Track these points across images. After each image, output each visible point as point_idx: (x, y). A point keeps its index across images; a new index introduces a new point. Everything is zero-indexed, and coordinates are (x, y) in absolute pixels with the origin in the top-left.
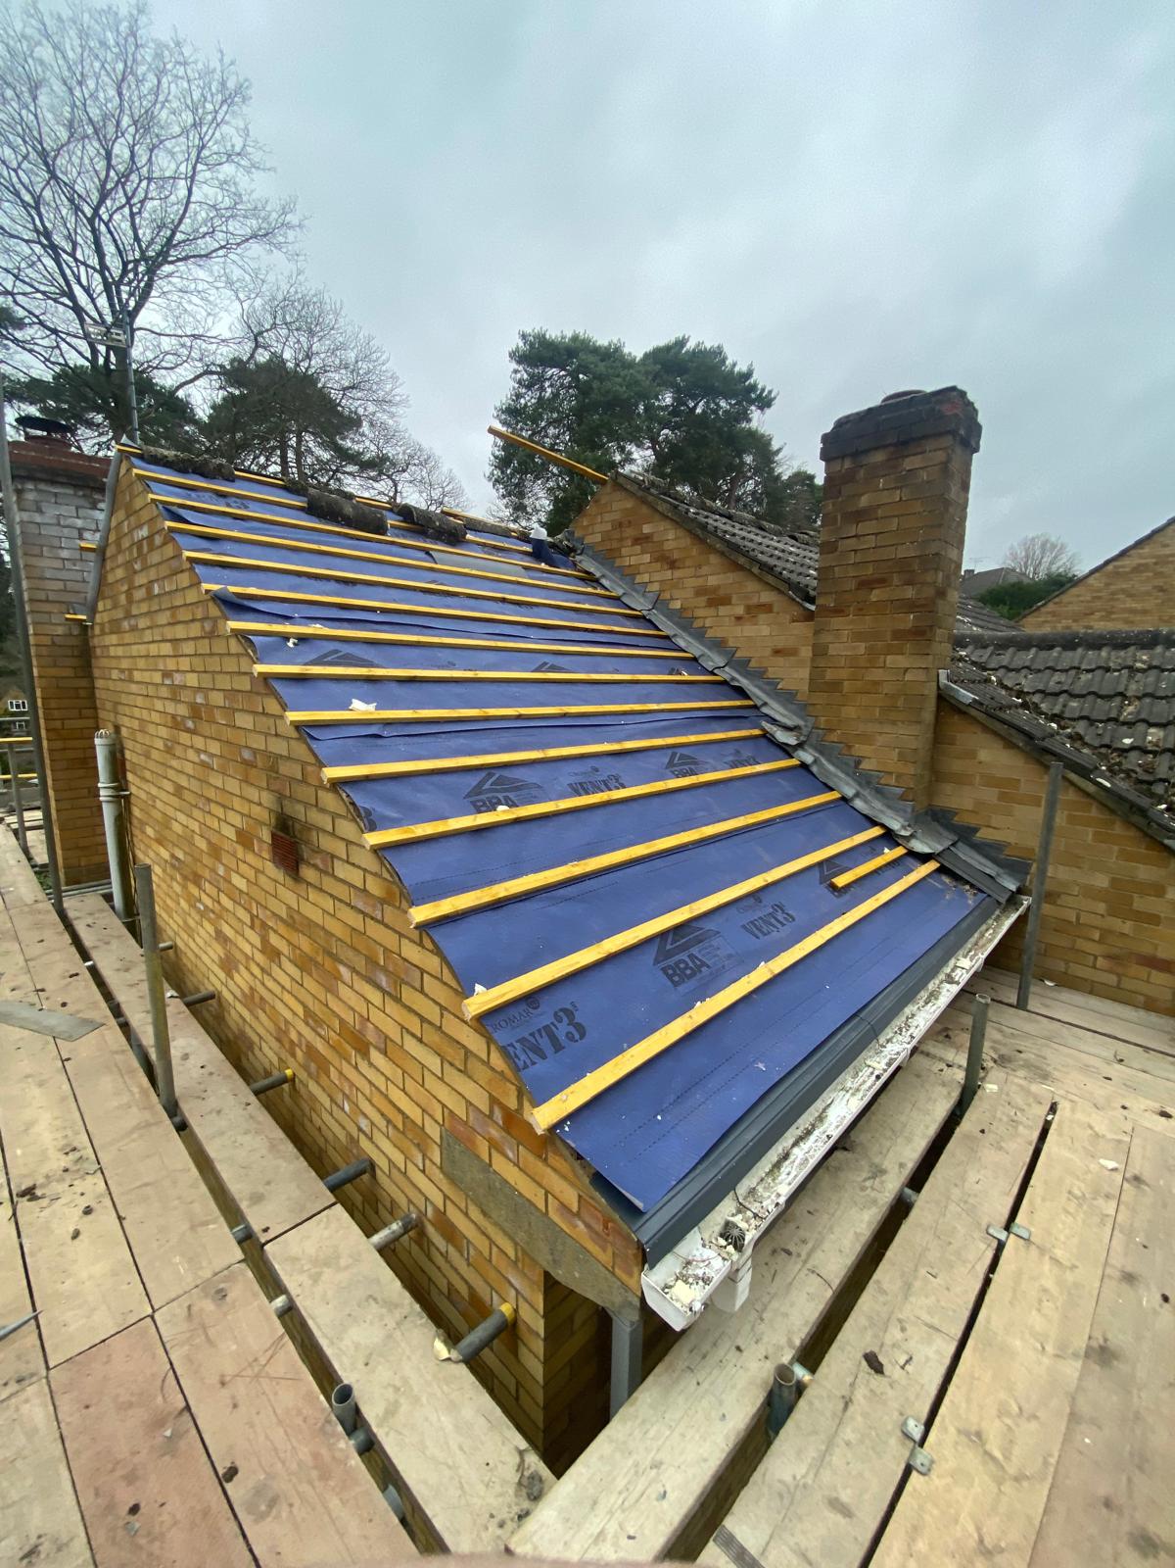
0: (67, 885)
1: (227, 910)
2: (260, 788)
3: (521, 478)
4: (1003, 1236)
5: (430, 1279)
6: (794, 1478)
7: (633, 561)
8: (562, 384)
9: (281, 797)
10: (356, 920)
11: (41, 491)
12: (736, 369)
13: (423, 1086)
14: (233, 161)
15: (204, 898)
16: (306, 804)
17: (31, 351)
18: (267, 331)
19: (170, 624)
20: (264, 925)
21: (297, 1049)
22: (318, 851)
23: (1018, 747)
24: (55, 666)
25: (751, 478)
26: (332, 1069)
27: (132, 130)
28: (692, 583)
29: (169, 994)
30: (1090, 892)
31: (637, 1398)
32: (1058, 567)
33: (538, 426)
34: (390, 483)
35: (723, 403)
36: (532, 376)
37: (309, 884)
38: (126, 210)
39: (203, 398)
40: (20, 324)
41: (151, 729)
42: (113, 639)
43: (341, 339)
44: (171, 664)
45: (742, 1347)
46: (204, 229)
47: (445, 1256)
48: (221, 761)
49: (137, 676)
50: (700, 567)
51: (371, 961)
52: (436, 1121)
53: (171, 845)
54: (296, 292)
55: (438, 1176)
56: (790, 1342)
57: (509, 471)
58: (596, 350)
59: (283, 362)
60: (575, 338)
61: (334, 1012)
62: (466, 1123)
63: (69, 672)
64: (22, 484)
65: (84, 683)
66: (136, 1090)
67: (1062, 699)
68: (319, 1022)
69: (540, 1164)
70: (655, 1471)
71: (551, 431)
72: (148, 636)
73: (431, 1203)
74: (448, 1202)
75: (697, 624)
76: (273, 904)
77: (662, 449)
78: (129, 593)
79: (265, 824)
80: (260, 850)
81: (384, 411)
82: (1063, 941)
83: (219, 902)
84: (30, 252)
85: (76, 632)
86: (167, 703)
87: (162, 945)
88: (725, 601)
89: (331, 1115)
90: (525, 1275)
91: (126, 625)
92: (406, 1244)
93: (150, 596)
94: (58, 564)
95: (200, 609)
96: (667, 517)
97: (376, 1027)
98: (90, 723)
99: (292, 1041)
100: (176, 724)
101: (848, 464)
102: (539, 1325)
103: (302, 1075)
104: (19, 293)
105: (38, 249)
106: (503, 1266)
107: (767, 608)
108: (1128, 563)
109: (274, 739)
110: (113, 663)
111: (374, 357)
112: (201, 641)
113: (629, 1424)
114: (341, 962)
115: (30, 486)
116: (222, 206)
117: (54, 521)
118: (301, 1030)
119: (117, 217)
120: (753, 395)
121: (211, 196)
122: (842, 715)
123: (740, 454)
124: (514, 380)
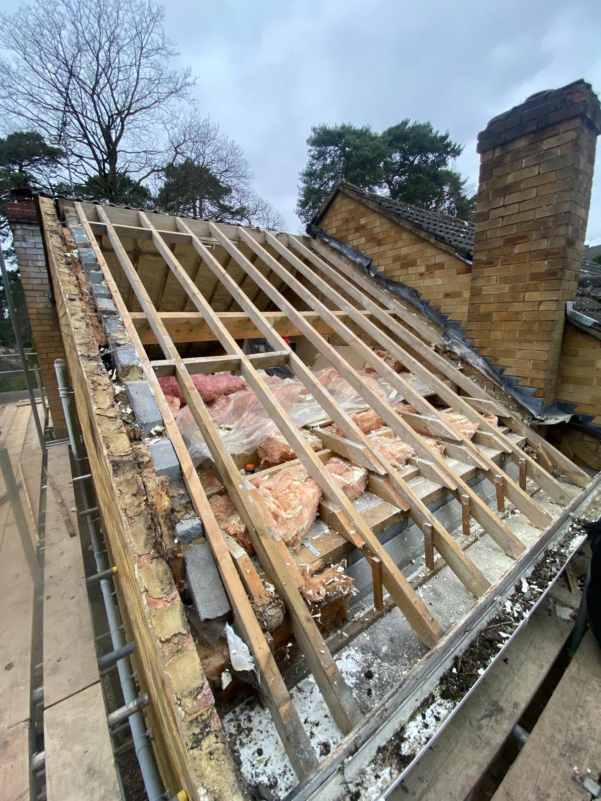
8: (336, 155)
11: (24, 229)
12: (439, 135)
14: (159, 53)
18: (181, 144)
24: (41, 325)
25: (447, 199)
28: (391, 254)
33: (323, 181)
34: (247, 221)
35: (430, 156)
36: (319, 152)
39: (154, 185)
43: (219, 145)
46: (146, 93)
50: (396, 242)
54: (195, 121)
57: (307, 208)
58: (355, 133)
59: (192, 162)
60: (343, 127)
63: (48, 328)
64: (15, 226)
65: (56, 333)
77: (394, 187)
81: (243, 182)
85: (50, 306)
88: (413, 264)
94: (36, 270)
96: (375, 212)
101: (498, 152)
107: (441, 266)
111: (236, 152)
115: (19, 227)
116: (154, 78)
117: (33, 246)
119: (104, 92)
120: (449, 149)
121: (148, 74)
122: (492, 337)
123: (441, 185)
124: (310, 156)
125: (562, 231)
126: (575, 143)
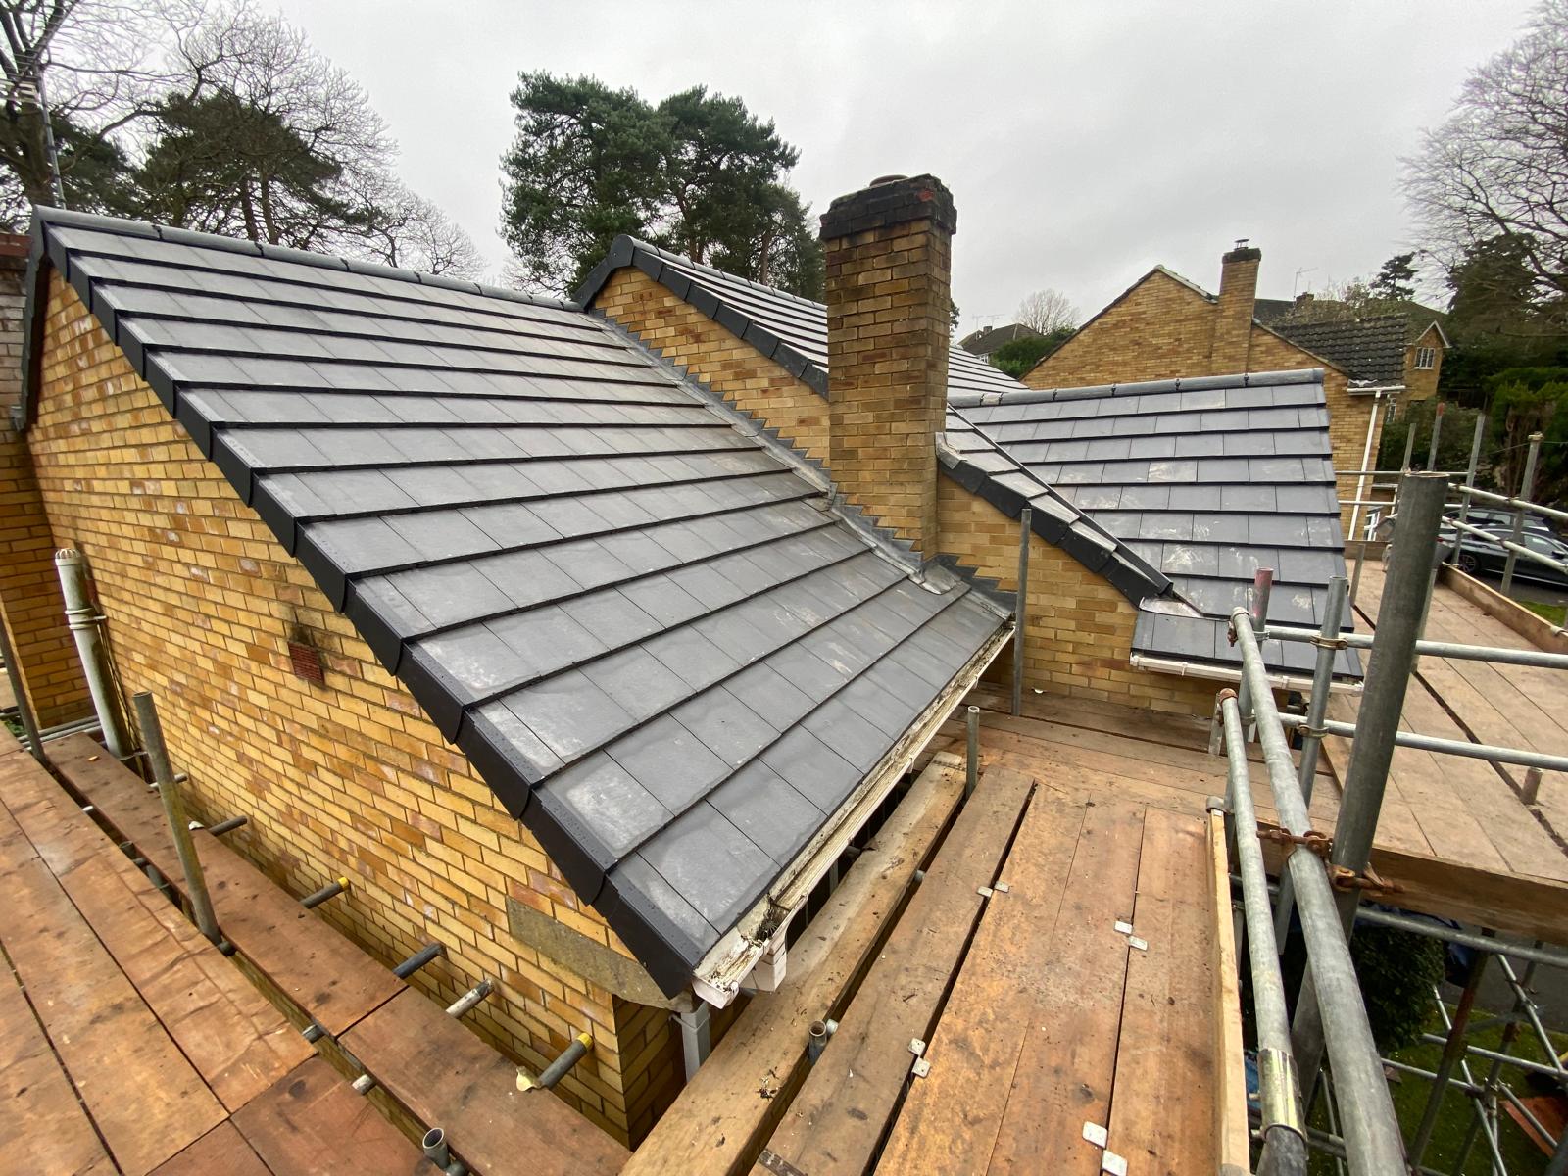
0: (43, 728)
1: (248, 730)
2: (268, 599)
3: (538, 235)
4: (988, 892)
5: (512, 1035)
6: (823, 1100)
7: (658, 334)
8: (574, 133)
9: (293, 606)
10: (394, 721)
12: (757, 124)
13: (483, 863)
15: (218, 721)
16: (323, 612)
18: (212, 63)
19: (131, 428)
20: (293, 739)
21: (349, 856)
22: (343, 657)
25: (782, 237)
26: (389, 867)
28: (717, 356)
29: (192, 827)
30: (1062, 613)
32: (1061, 322)
33: (551, 178)
34: (385, 239)
35: (746, 159)
36: (539, 123)
37: (338, 691)
39: (137, 143)
41: (125, 544)
42: (61, 445)
43: (306, 73)
44: (140, 472)
47: (524, 1011)
48: (217, 574)
49: (97, 486)
50: (723, 340)
51: (414, 757)
52: (499, 892)
53: (167, 669)
54: (246, 20)
55: (507, 940)
56: (824, 1005)
57: (523, 228)
58: (608, 97)
60: (583, 83)
61: (384, 813)
62: (528, 886)
65: (27, 497)
66: (169, 924)
68: (368, 824)
70: (714, 1126)
71: (566, 183)
72: (106, 441)
73: (505, 967)
74: (519, 960)
75: (728, 397)
76: (300, 717)
77: (689, 206)
78: (75, 394)
79: (280, 636)
80: (278, 662)
81: (369, 157)
82: (1046, 655)
83: (236, 723)
86: (140, 515)
87: (175, 778)
88: (751, 374)
89: (394, 911)
90: (596, 1003)
91: (75, 429)
92: (485, 1009)
93: (103, 397)
97: (429, 819)
98: (45, 542)
99: (342, 850)
100: (155, 536)
101: (845, 244)
103: (358, 880)
106: (577, 1002)
107: (790, 381)
108: (1110, 320)
109: (277, 547)
110: (65, 472)
111: (349, 94)
112: (174, 446)
114: (385, 763)
118: (348, 837)
120: (777, 153)
122: (860, 479)
123: (769, 211)
124: (519, 126)
125: (921, 350)
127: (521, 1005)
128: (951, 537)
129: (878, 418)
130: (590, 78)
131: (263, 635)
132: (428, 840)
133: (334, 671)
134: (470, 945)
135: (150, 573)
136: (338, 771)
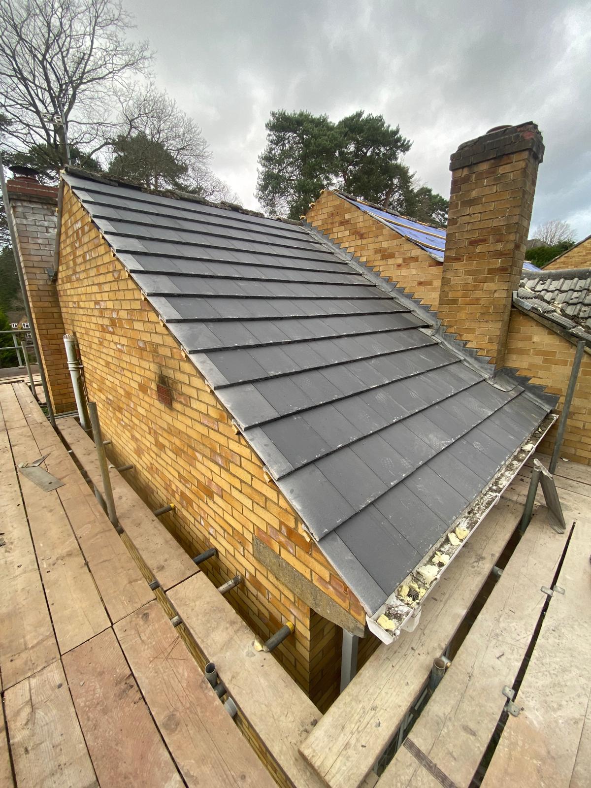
0: (57, 413)
1: (136, 425)
2: (149, 361)
3: (273, 196)
4: (549, 592)
5: (248, 607)
6: (444, 714)
7: (340, 235)
8: (294, 142)
9: (160, 366)
10: (204, 430)
11: (25, 207)
12: (390, 129)
13: (242, 514)
14: (114, 24)
15: (125, 419)
16: (174, 370)
17: (17, 137)
18: (136, 118)
19: (96, 275)
20: (155, 432)
21: (176, 494)
22: (182, 394)
23: (556, 333)
24: (41, 301)
25: (397, 192)
26: (194, 504)
27: (60, 10)
28: (371, 246)
29: (110, 466)
31: (361, 674)
32: (564, 238)
33: (282, 166)
35: (382, 149)
36: (278, 137)
37: (178, 411)
38: (60, 56)
39: (105, 159)
40: (9, 123)
41: (91, 333)
42: (68, 286)
43: (175, 121)
44: (99, 297)
45: (415, 648)
46: (100, 62)
47: (256, 597)
48: (128, 348)
49: (82, 304)
50: (377, 237)
51: (213, 450)
52: (250, 532)
53: (106, 392)
54: (150, 96)
55: (252, 559)
56: (439, 645)
57: (267, 192)
58: (313, 121)
59: (145, 136)
60: (301, 114)
61: (194, 476)
62: (266, 533)
63: (48, 304)
64: (15, 203)
65: (55, 310)
66: (97, 514)
67: (578, 307)
68: (187, 481)
69: (307, 556)
70: (373, 712)
71: (290, 169)
72: (85, 283)
73: (248, 571)
74: (257, 571)
75: (376, 269)
76: (159, 422)
77: (349, 177)
78: (74, 260)
79: (153, 381)
80: (152, 394)
81: (200, 161)
82: (575, 438)
83: (132, 421)
84: (12, 82)
85: (49, 283)
86: (98, 318)
87: (104, 442)
88: (392, 256)
89: (195, 526)
90: (299, 609)
91: (74, 278)
92: (236, 591)
93: (85, 261)
94: (37, 247)
95: (111, 266)
97: (217, 484)
98: (61, 331)
99: (173, 490)
100: (104, 329)
101: (465, 172)
102: (307, 634)
103: (179, 506)
104: (8, 106)
105: (16, 80)
106: (288, 604)
107: (415, 259)
109: (155, 335)
110: (70, 299)
111: (193, 131)
112: (113, 283)
113: (358, 686)
114: (197, 451)
115: (19, 204)
116: (110, 49)
117: (33, 223)
118: (177, 484)
119: (55, 59)
120: (399, 144)
121: (103, 44)
122: (458, 318)
123: (391, 178)
124: (268, 140)
125: (512, 237)
126: (524, 170)
127: (255, 594)
128: (514, 357)
129: (475, 280)
130: (305, 112)
131: (145, 379)
132: (215, 495)
133: (177, 401)
134: (231, 555)
135: (101, 347)
136: (175, 451)
